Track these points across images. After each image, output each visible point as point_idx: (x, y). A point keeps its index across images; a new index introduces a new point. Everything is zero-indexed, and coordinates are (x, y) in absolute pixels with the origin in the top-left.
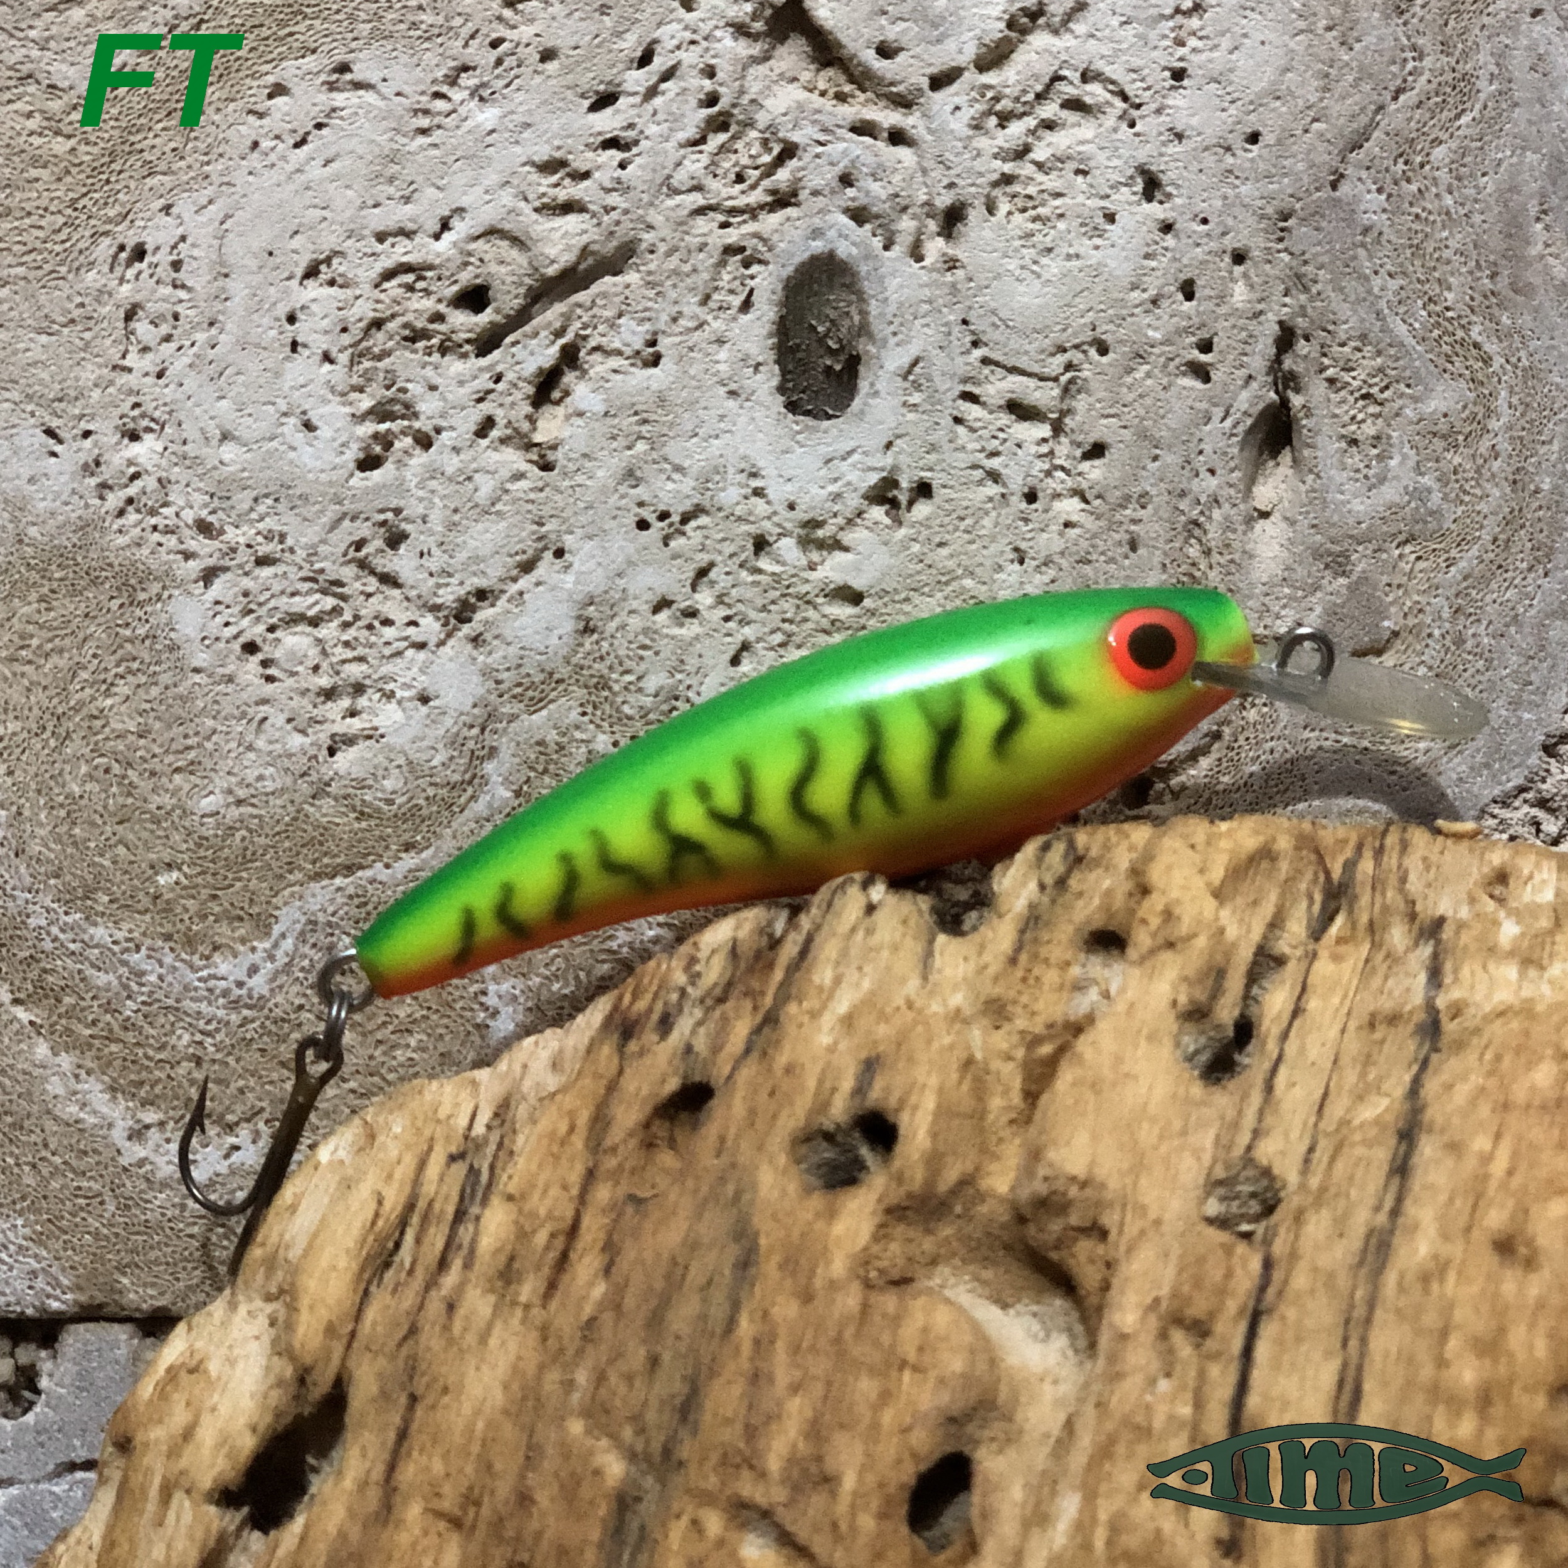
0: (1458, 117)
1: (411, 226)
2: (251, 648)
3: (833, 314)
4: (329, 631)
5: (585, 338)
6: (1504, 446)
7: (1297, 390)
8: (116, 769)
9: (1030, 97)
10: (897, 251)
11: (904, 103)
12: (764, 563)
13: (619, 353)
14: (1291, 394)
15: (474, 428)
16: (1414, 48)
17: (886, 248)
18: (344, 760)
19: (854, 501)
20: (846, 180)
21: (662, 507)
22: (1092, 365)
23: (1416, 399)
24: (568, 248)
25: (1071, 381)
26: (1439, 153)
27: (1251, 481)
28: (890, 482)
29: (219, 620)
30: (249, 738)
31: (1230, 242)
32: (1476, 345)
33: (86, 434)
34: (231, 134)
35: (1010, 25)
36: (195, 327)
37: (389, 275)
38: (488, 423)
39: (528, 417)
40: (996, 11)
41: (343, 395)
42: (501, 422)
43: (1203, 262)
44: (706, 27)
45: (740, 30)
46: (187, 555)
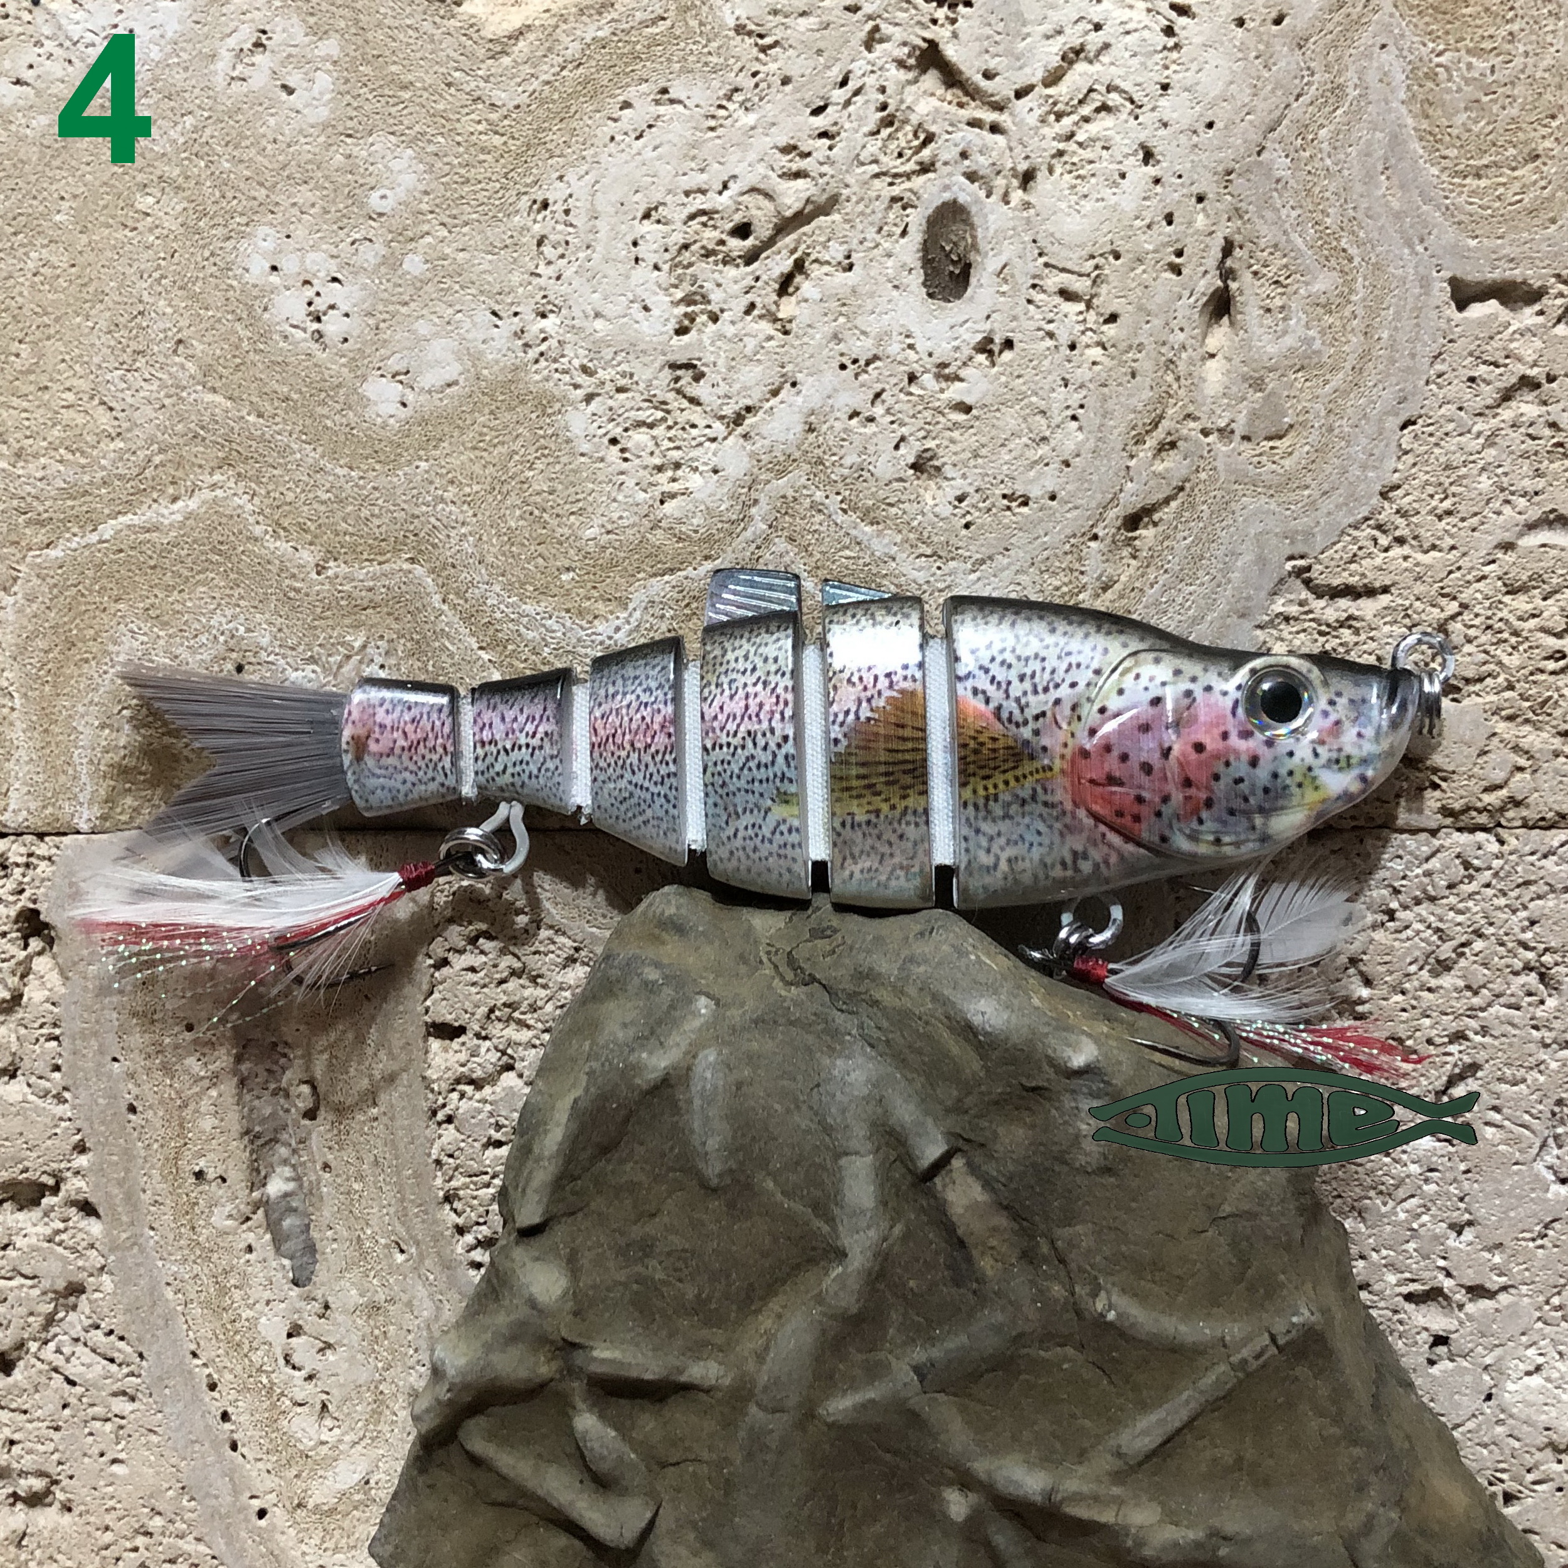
0: (1335, 111)
1: (705, 187)
2: (614, 441)
3: (955, 239)
4: (660, 431)
5: (808, 255)
6: (1360, 312)
7: (1234, 280)
8: (536, 512)
9: (1075, 102)
10: (993, 198)
11: (999, 107)
12: (914, 389)
13: (828, 263)
14: (1229, 282)
15: (743, 309)
16: (1308, 69)
17: (988, 196)
18: (670, 507)
19: (967, 351)
20: (964, 155)
21: (854, 356)
22: (1111, 268)
23: (1307, 284)
24: (798, 199)
25: (1098, 276)
26: (1323, 133)
27: (1205, 336)
28: (989, 340)
29: (595, 424)
30: (613, 494)
31: (1195, 190)
32: (1344, 250)
33: (516, 314)
34: (598, 132)
35: (1063, 58)
36: (578, 249)
37: (692, 217)
38: (752, 306)
39: (775, 303)
40: (1055, 50)
41: (666, 290)
42: (759, 305)
43: (1179, 202)
44: (880, 63)
45: (901, 64)
46: (576, 387)
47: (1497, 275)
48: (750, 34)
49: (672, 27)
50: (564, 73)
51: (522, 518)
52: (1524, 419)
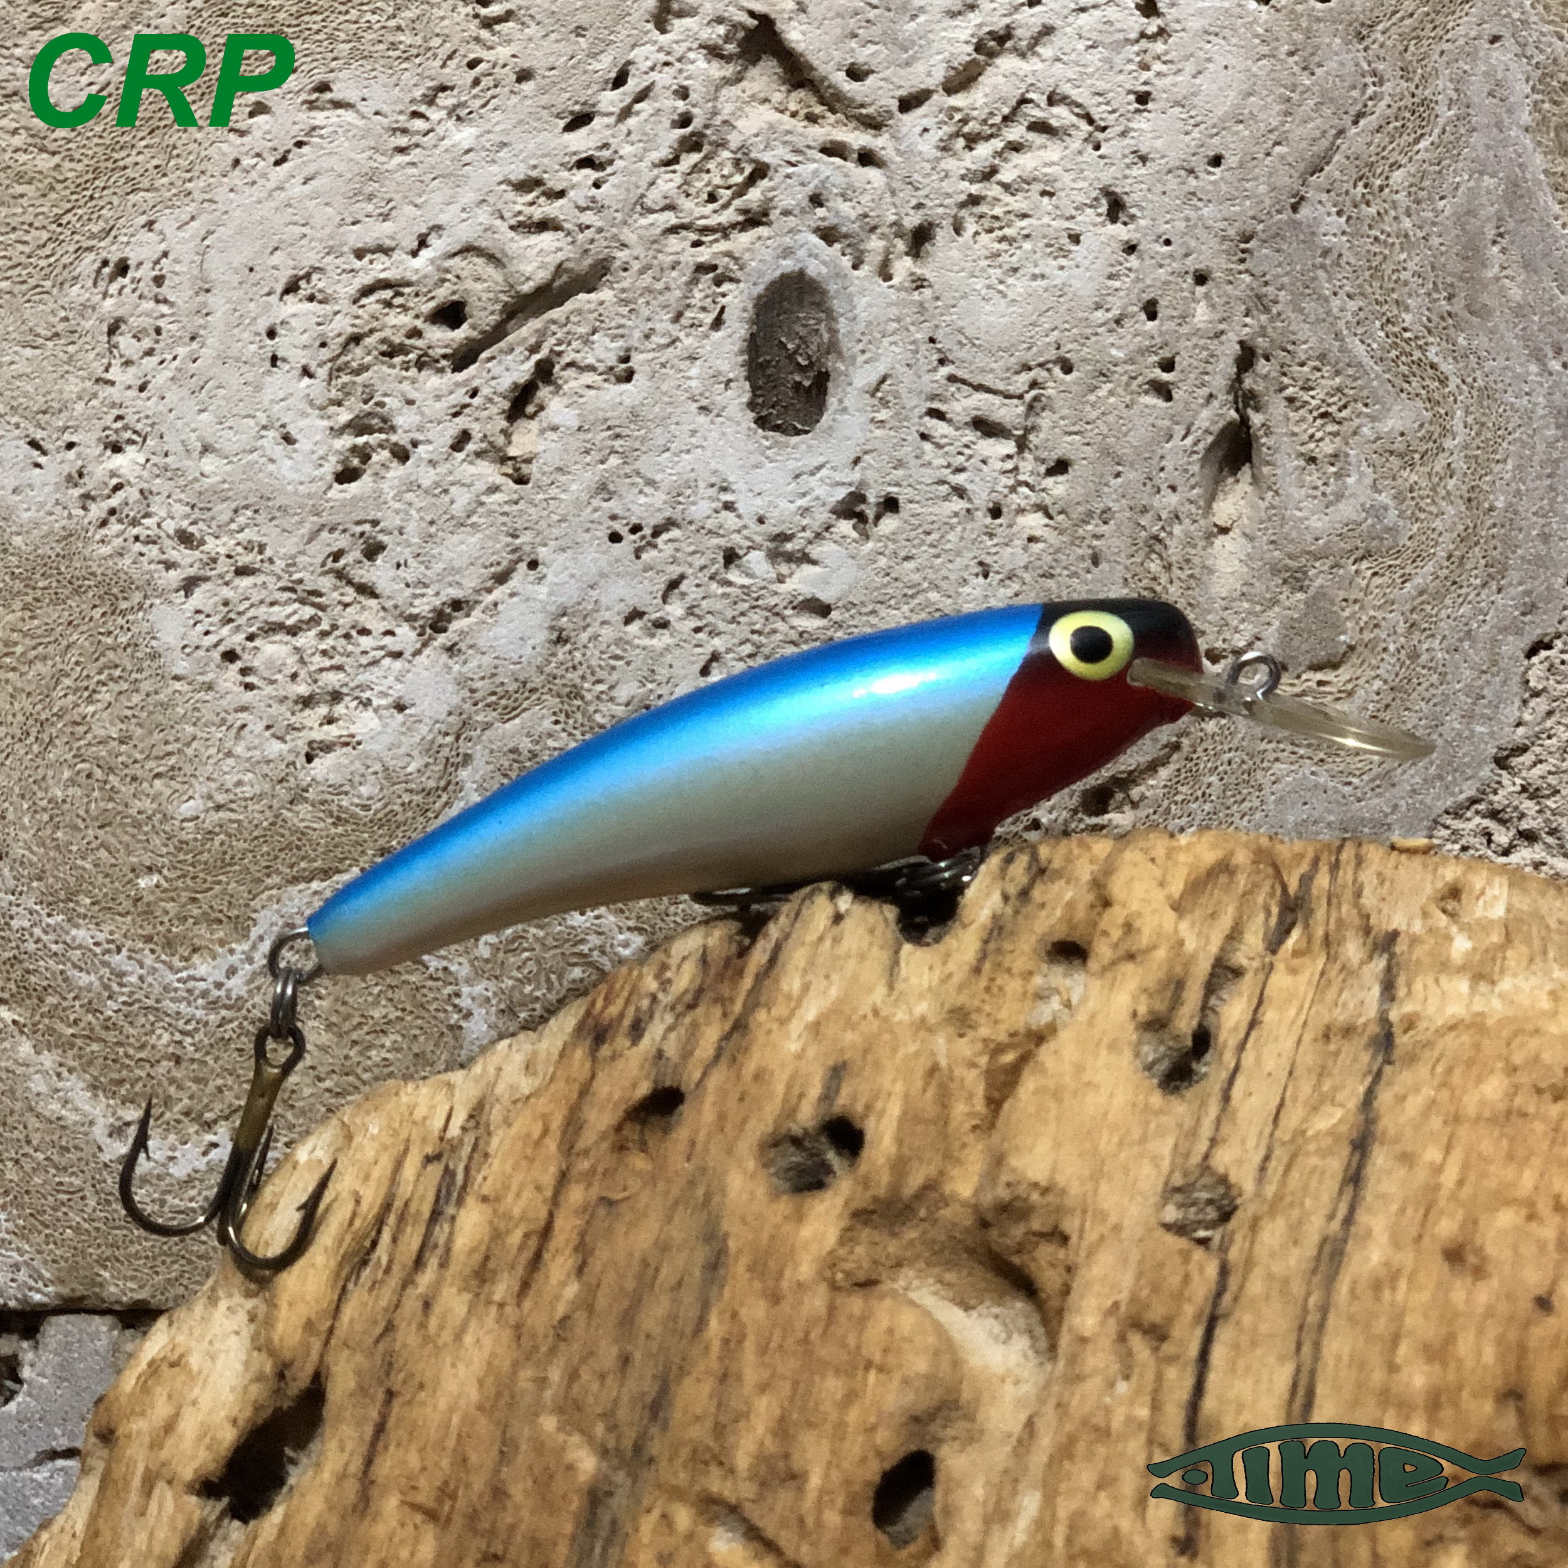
0: (1417, 141)
1: (388, 243)
2: (230, 656)
3: (803, 332)
4: (307, 639)
5: (559, 354)
6: (1460, 465)
7: (1257, 409)
8: (98, 773)
9: (998, 119)
10: (865, 270)
11: (874, 124)
12: (734, 575)
13: (591, 368)
14: (1250, 412)
15: (450, 442)
16: (1374, 73)
17: (855, 267)
18: (322, 766)
19: (822, 516)
20: (816, 200)
21: (634, 520)
22: (1056, 384)
23: (1373, 418)
24: (543, 266)
25: (1036, 399)
26: (1398, 176)
27: (1211, 498)
28: (858, 497)
29: (199, 627)
30: (229, 744)
31: (1192, 263)
32: (1433, 366)
33: (70, 446)
34: (212, 152)
35: (979, 48)
36: (178, 340)
37: (367, 291)
38: (464, 437)
39: (503, 432)
40: (965, 35)
41: (322, 408)
42: (477, 435)
43: (1167, 283)
44: (679, 50)
45: (713, 52)
46: (169, 565)
51: (72, 782)
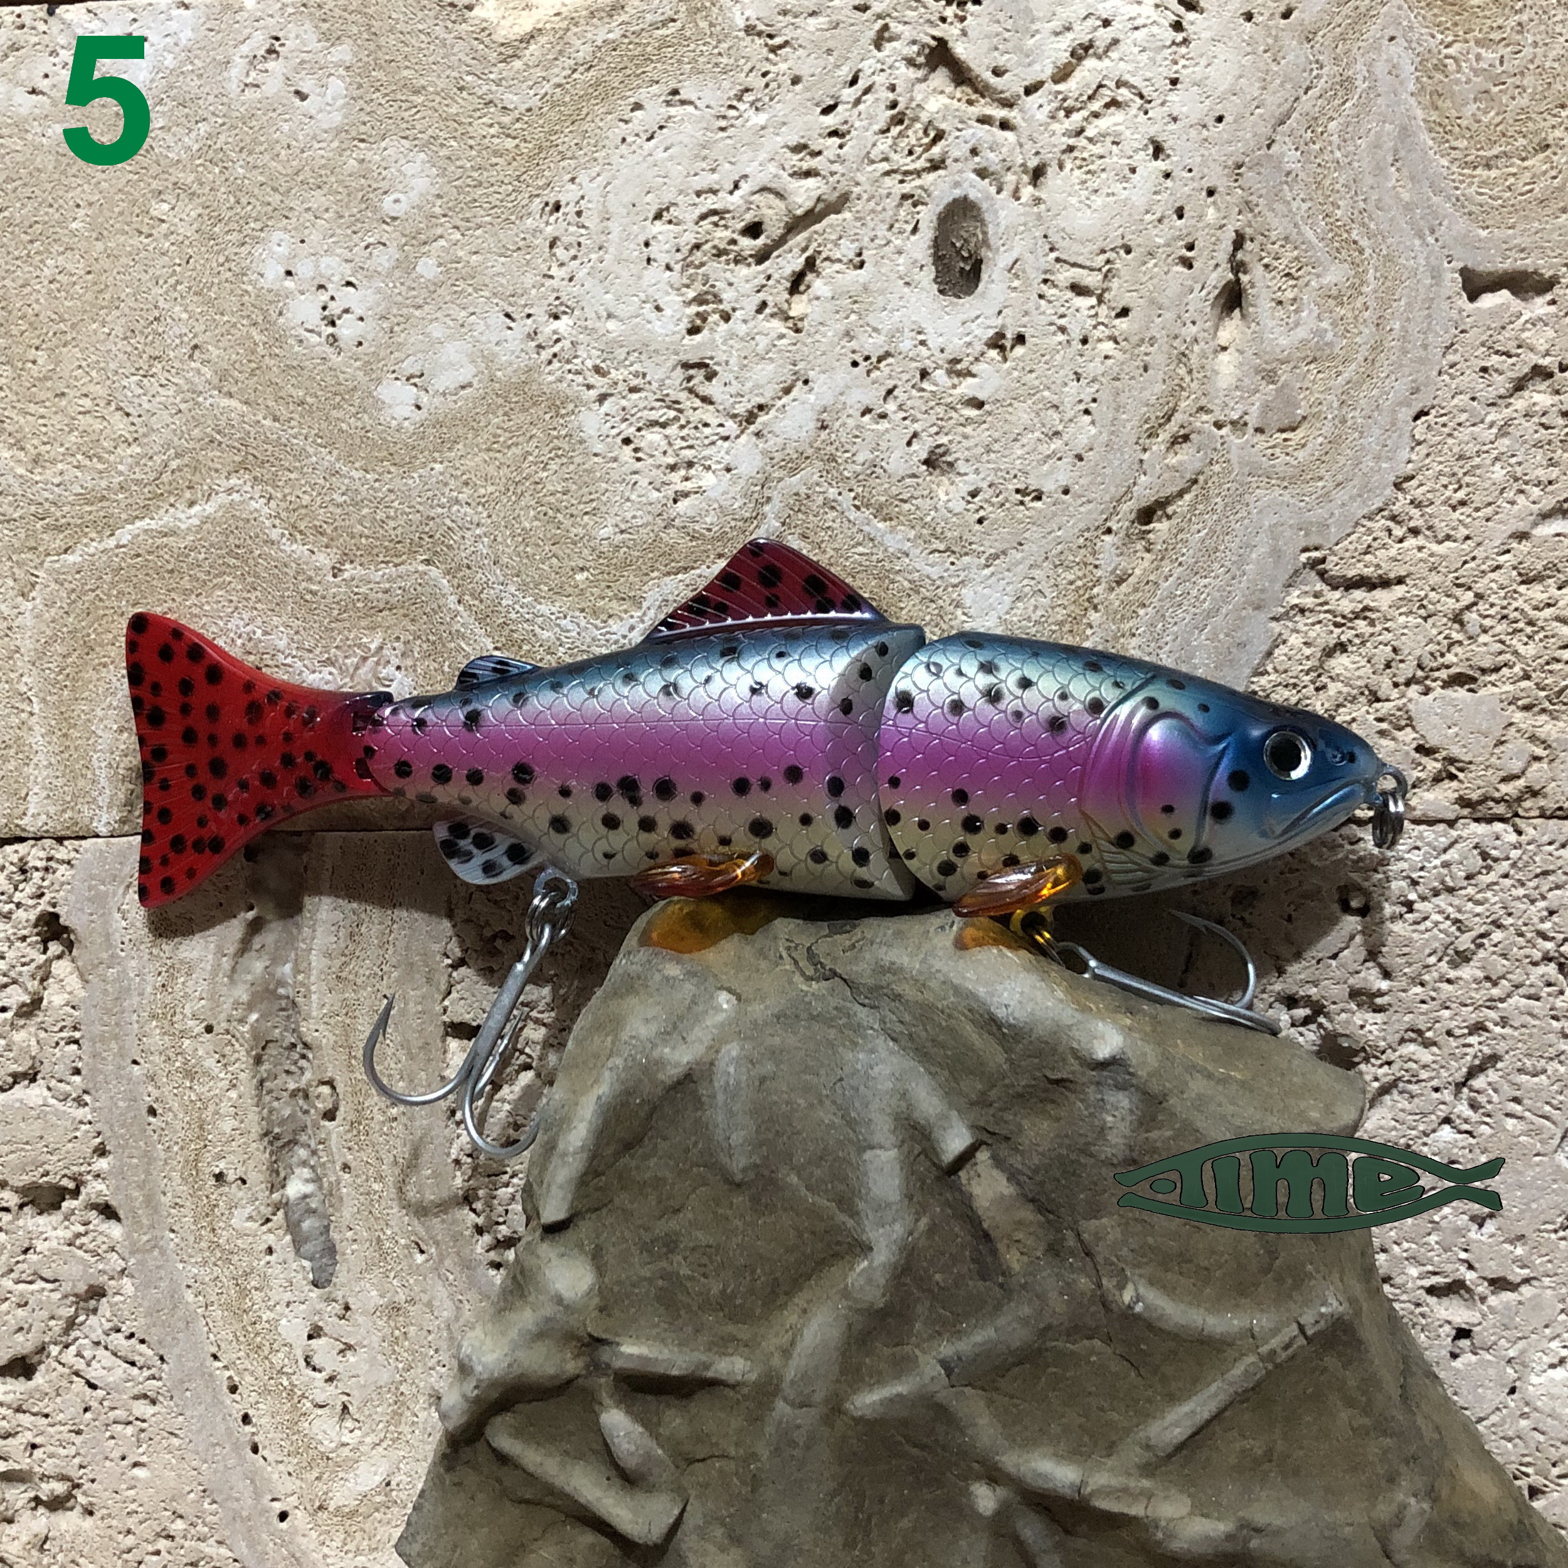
0: (1344, 103)
1: (716, 187)
2: (627, 441)
3: (965, 235)
4: (672, 430)
5: (820, 252)
6: (1372, 304)
7: (1245, 273)
8: (551, 513)
9: (1085, 97)
10: (1004, 194)
11: (1008, 104)
12: (926, 385)
13: (839, 261)
14: (1241, 275)
15: (755, 308)
16: (1317, 62)
17: (998, 192)
18: (683, 506)
19: (979, 347)
20: (974, 152)
21: (866, 353)
22: (1122, 262)
23: (1318, 276)
24: (808, 198)
25: (1109, 271)
26: (1332, 125)
27: (1217, 329)
28: (1001, 335)
29: (608, 425)
30: (627, 494)
31: (1205, 183)
32: (1355, 242)
33: (529, 316)
34: (609, 134)
35: (1073, 54)
36: (590, 250)
37: (703, 217)
38: (764, 304)
39: (787, 301)
40: (1064, 46)
41: (678, 289)
42: (771, 304)
43: (1189, 196)
44: (889, 61)
45: (910, 62)
46: (589, 387)
47: (1508, 265)
48: (760, 34)
49: (683, 28)
50: (575, 76)
51: (536, 518)
52: (1537, 408)
